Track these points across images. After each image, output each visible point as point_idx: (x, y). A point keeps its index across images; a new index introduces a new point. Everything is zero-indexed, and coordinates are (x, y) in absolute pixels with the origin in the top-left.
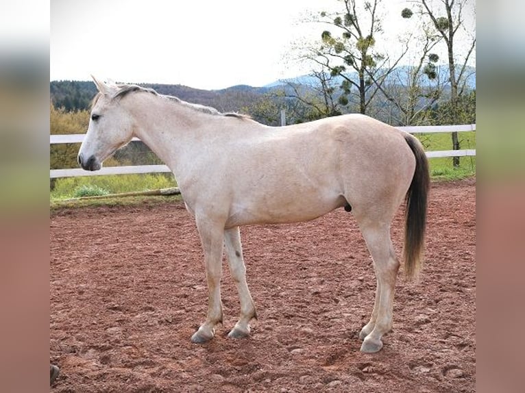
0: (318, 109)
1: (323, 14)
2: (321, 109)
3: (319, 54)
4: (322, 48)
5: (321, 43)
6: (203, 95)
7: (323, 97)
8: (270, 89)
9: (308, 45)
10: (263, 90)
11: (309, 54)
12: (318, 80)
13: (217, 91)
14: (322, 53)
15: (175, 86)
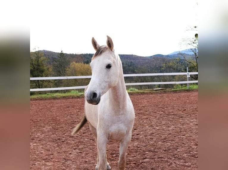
0: (194, 65)
1: (195, 27)
2: (195, 65)
3: (194, 43)
4: (195, 40)
5: (195, 38)
6: (142, 59)
7: (195, 60)
8: (171, 55)
9: (189, 39)
10: (168, 56)
11: (190, 43)
12: (193, 53)
13: (148, 57)
14: (195, 43)
15: (131, 55)
